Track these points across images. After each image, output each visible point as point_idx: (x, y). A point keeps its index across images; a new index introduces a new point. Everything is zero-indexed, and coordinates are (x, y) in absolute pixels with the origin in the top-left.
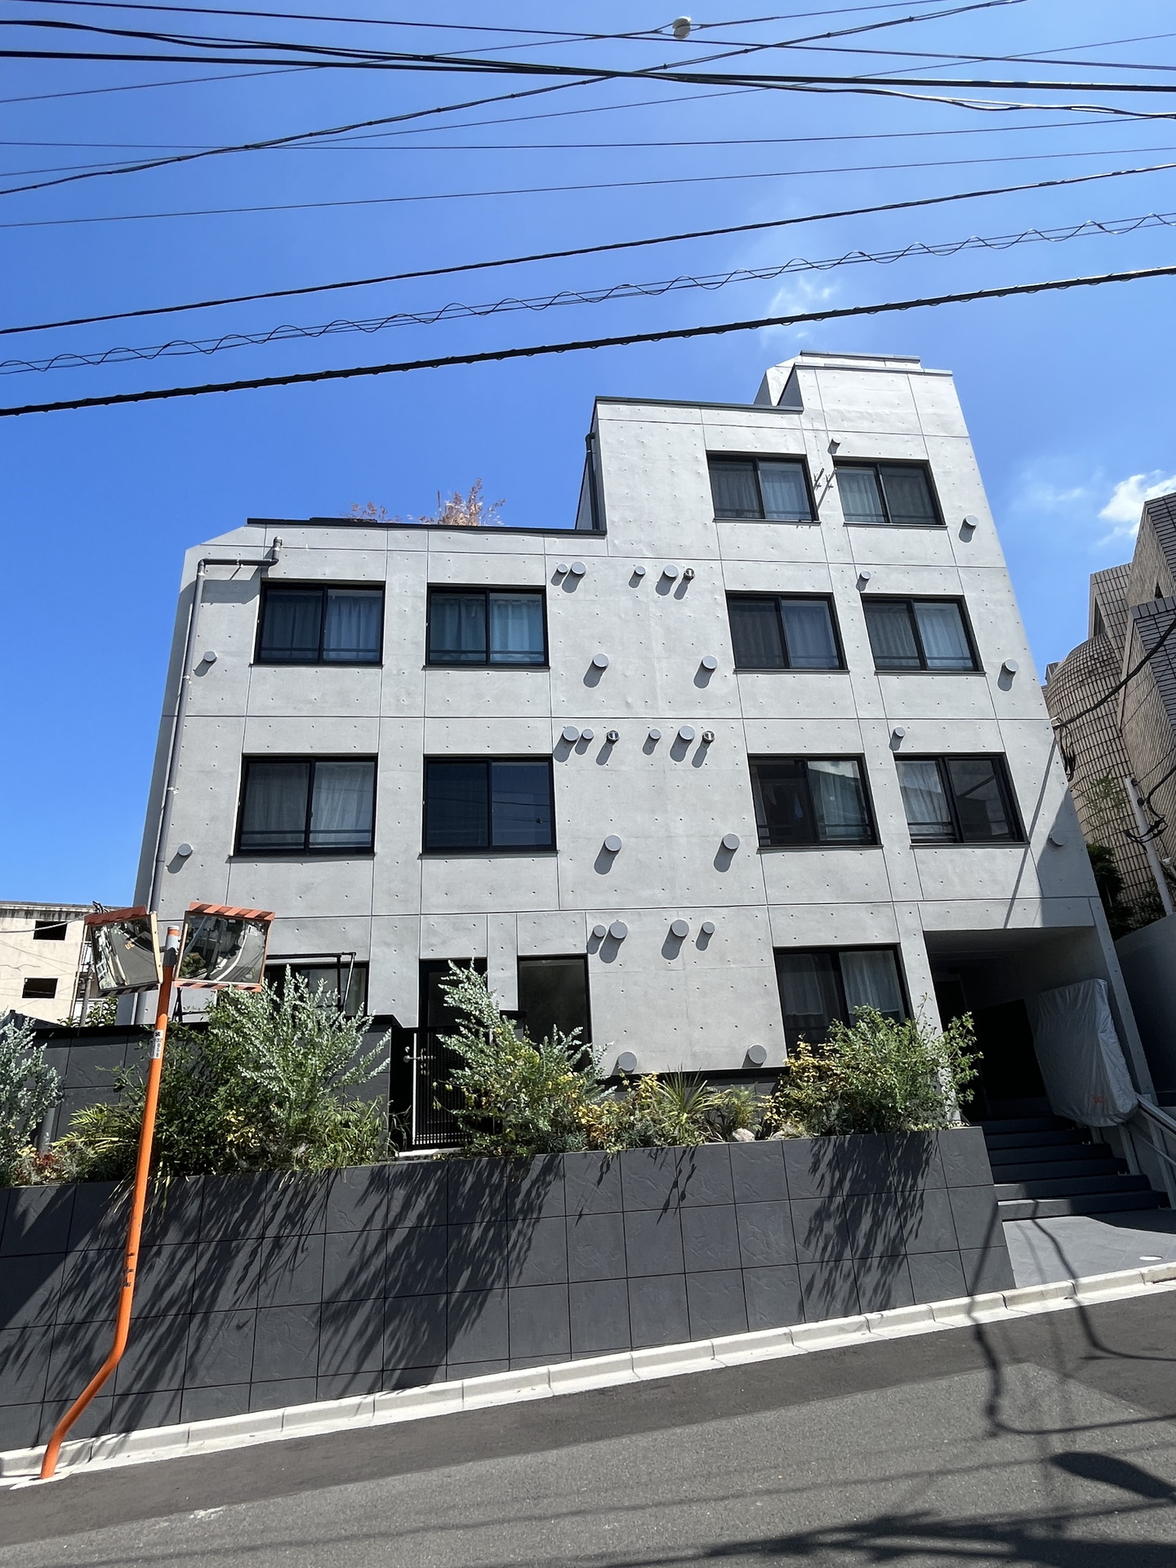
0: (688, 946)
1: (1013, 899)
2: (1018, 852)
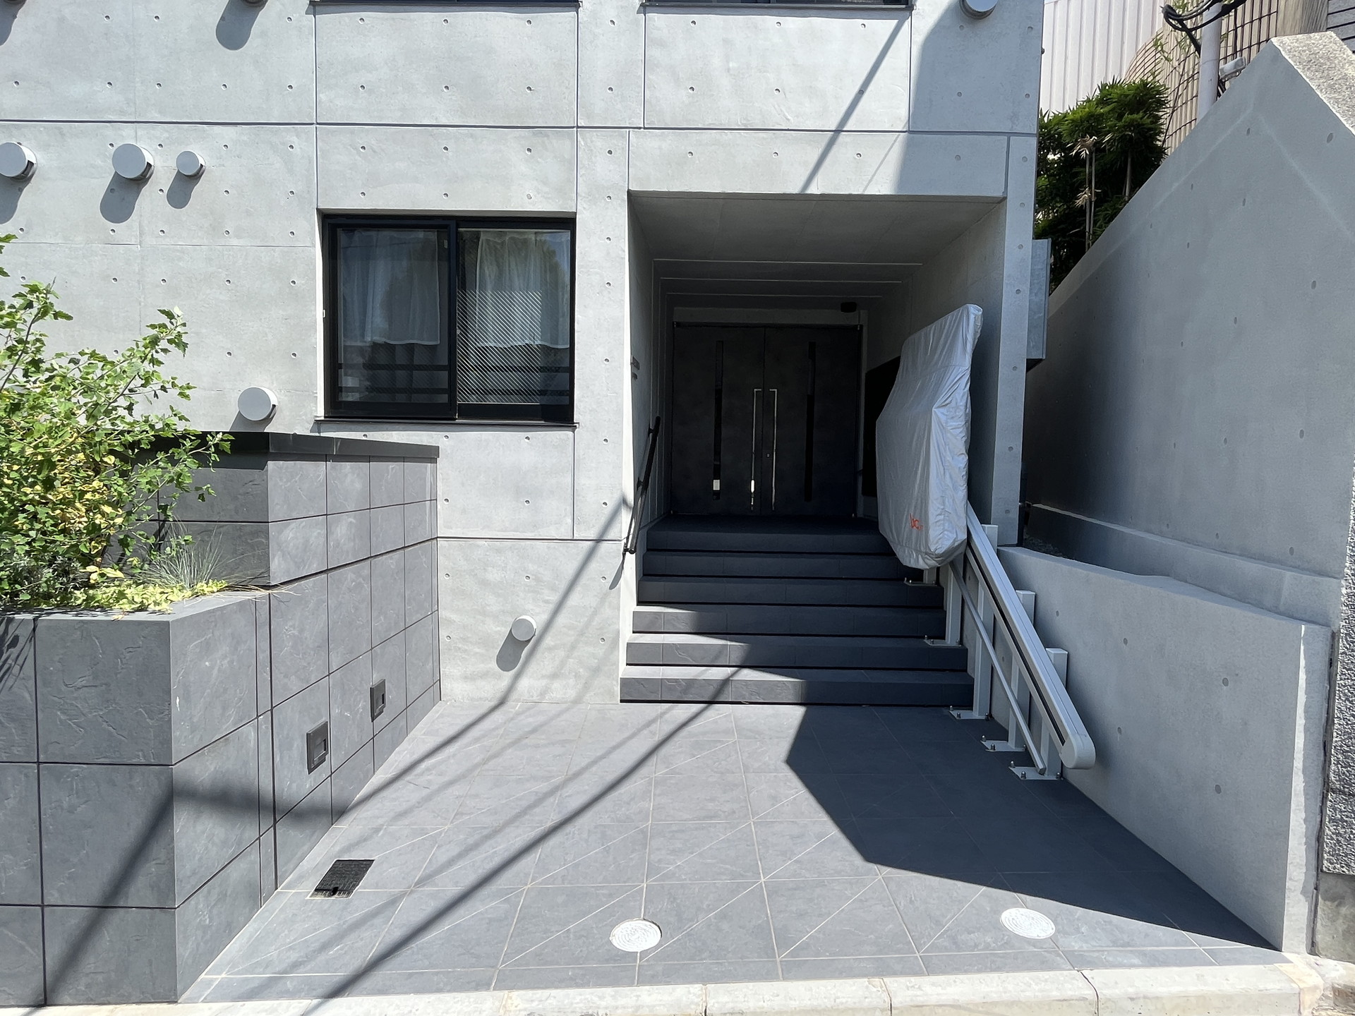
0: (152, 199)
1: (838, 131)
2: (882, 27)
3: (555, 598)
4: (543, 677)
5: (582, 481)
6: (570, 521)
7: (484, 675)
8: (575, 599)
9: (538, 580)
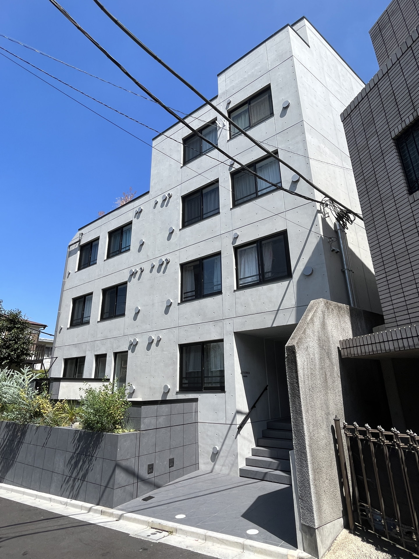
0: (153, 346)
1: (278, 310)
2: (285, 283)
3: (222, 441)
4: (221, 465)
5: (228, 407)
6: (225, 418)
7: (208, 463)
8: (226, 442)
9: (219, 436)
